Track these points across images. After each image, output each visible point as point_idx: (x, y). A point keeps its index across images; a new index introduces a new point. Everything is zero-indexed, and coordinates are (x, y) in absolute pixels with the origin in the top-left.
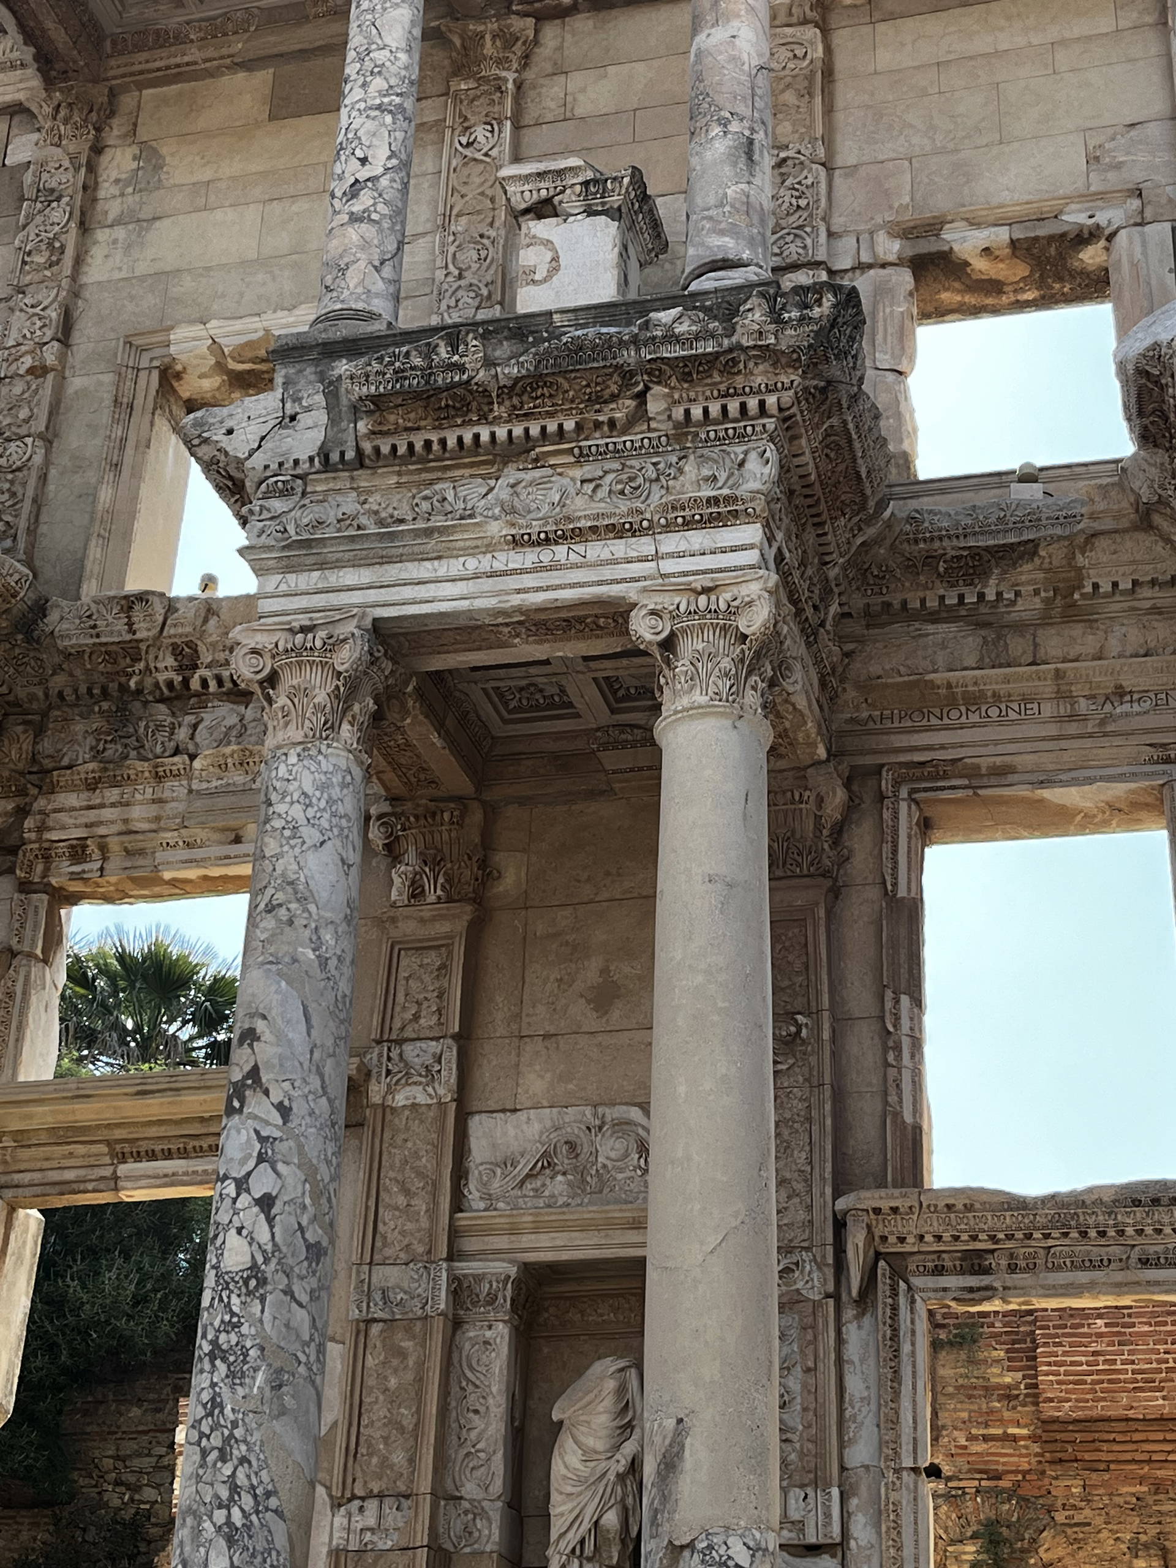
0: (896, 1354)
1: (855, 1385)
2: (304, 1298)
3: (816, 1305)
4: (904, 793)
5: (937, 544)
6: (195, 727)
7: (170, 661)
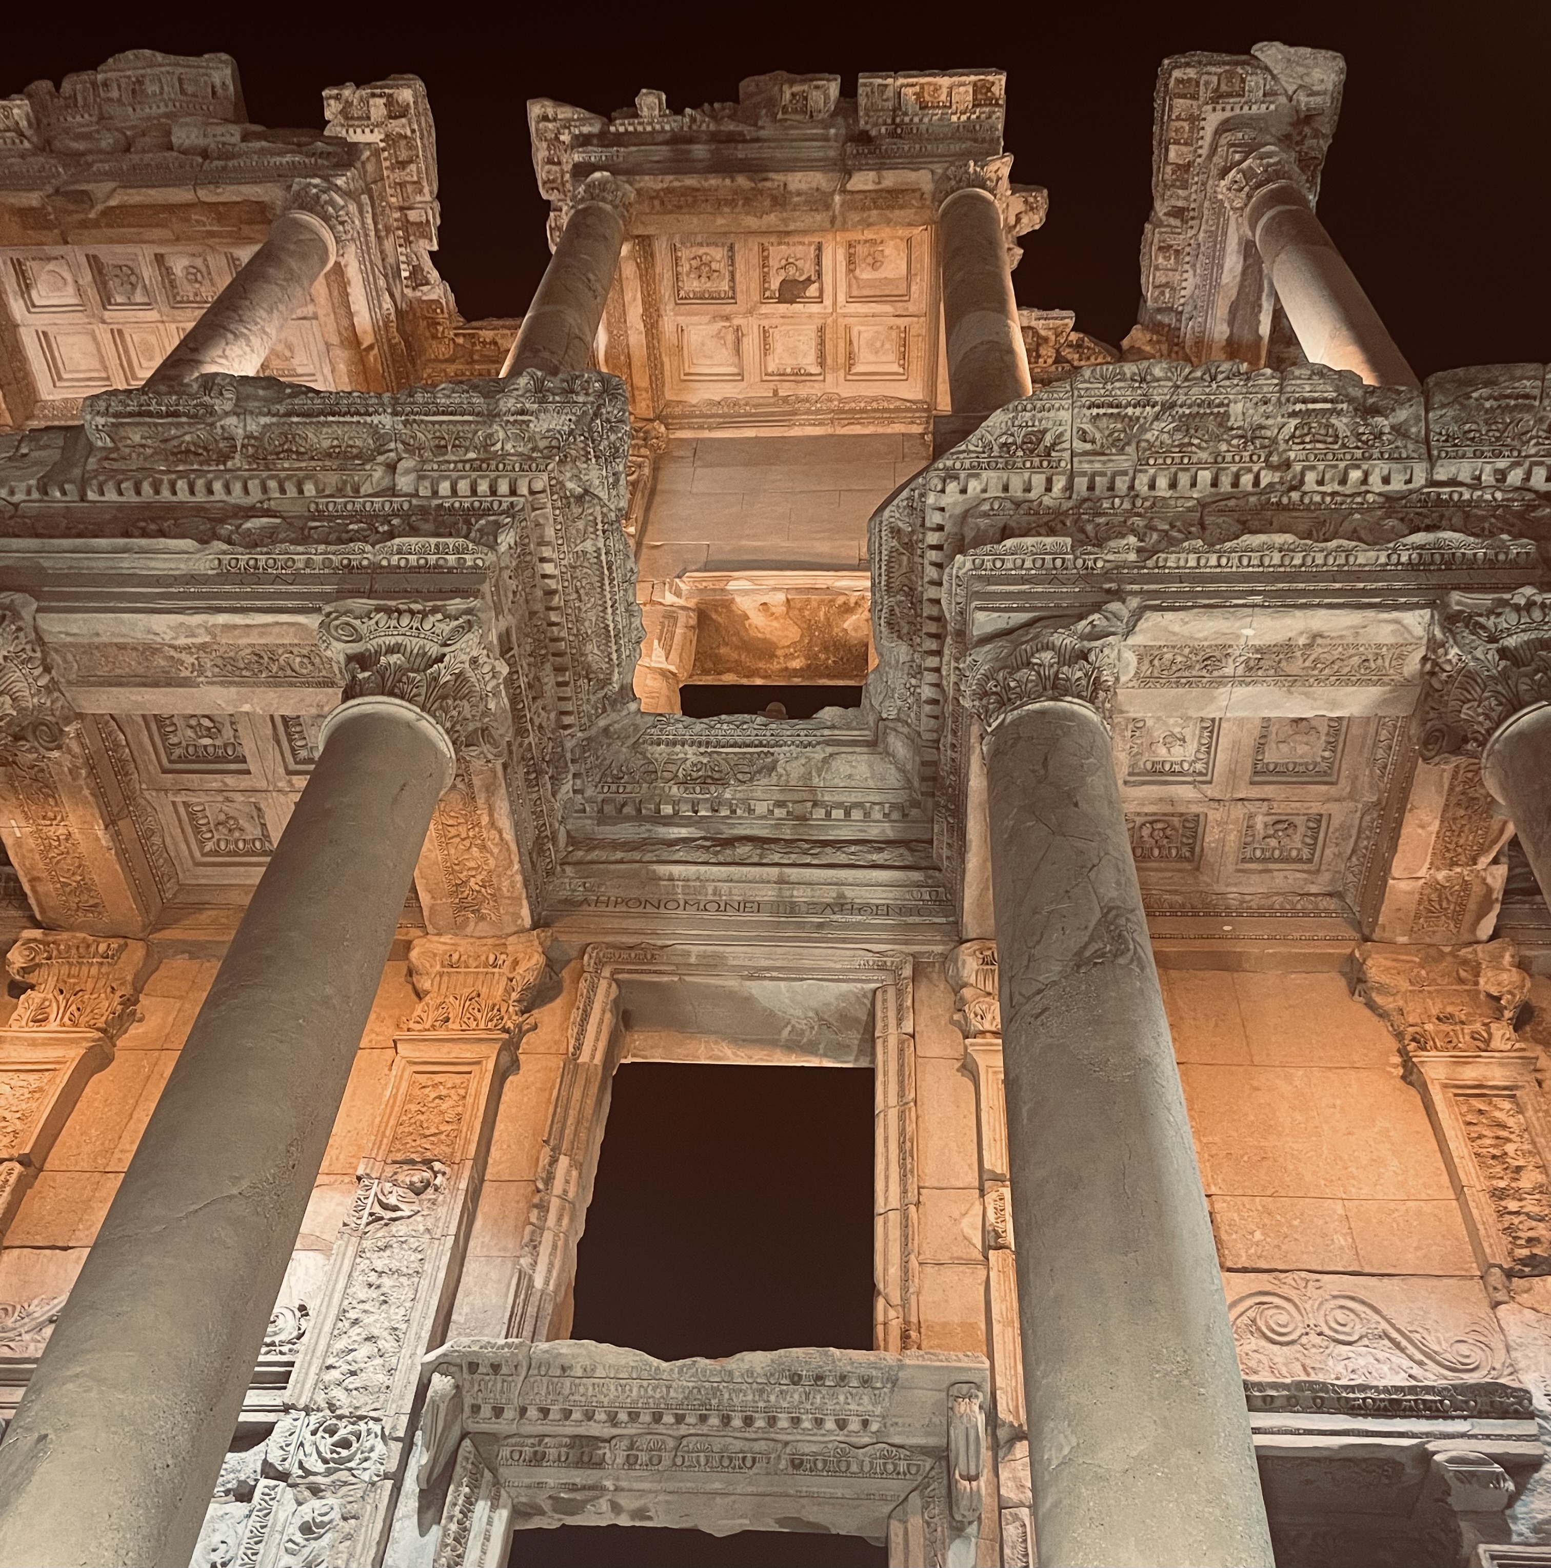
3: (374, 1485)
4: (606, 972)
5: (678, 748)
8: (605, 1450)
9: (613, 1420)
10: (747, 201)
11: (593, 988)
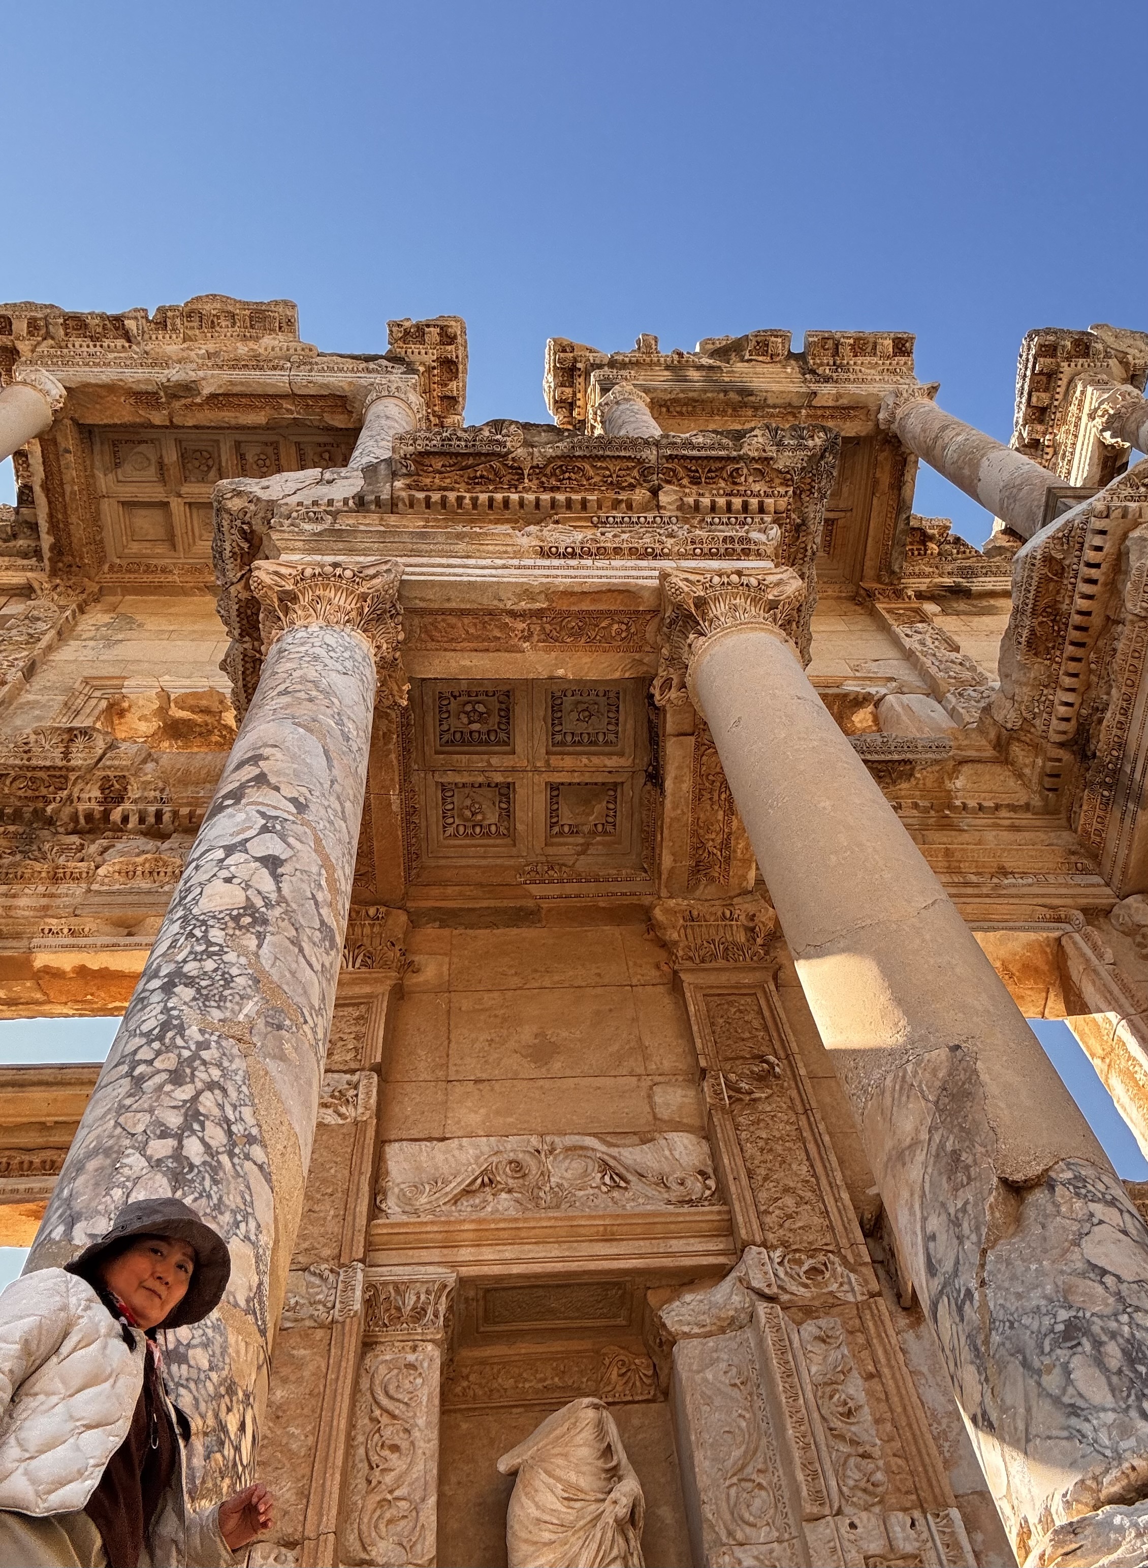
2: (315, 963)
3: (861, 1307)
6: (106, 849)
7: (96, 793)
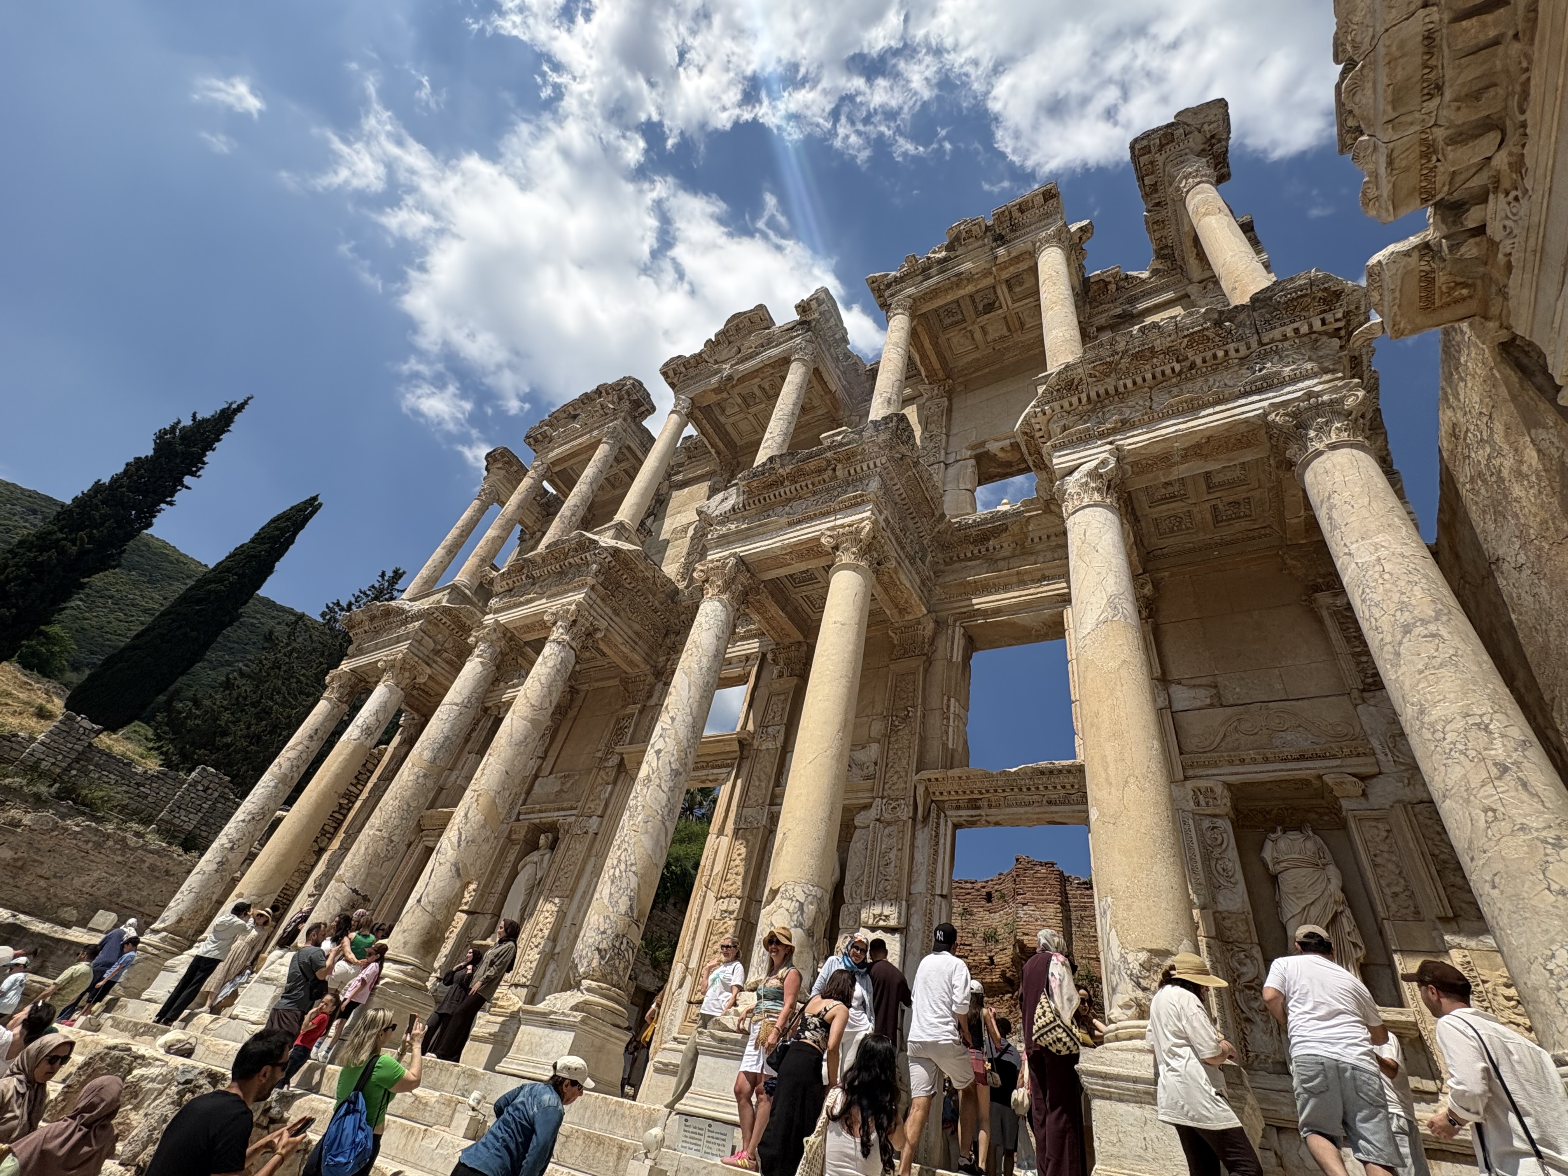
0: (937, 844)
1: (919, 857)
2: (666, 789)
3: (905, 822)
4: (958, 624)
5: (968, 531)
8: (980, 803)
9: (980, 793)
10: (957, 285)
11: (954, 632)
